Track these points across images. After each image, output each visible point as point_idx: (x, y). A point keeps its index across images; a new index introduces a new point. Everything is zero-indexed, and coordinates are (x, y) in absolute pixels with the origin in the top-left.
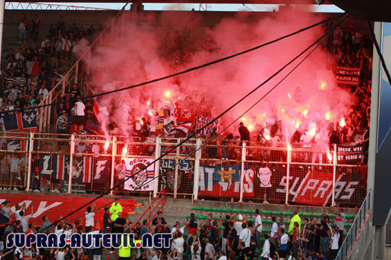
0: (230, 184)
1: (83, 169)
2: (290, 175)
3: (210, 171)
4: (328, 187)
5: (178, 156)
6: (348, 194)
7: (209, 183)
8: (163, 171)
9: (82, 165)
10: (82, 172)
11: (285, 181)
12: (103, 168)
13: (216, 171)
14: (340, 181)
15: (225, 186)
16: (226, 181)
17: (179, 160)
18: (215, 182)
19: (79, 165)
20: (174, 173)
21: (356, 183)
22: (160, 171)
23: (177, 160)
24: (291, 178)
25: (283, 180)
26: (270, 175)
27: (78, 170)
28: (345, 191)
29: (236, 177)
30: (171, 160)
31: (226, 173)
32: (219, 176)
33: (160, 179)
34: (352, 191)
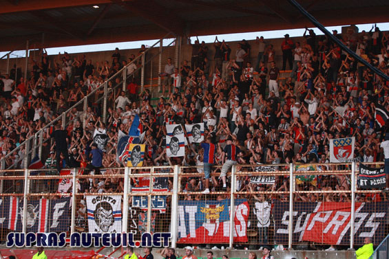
0: (218, 225)
1: (38, 215)
2: (294, 210)
3: (192, 210)
4: (345, 219)
5: (151, 191)
6: (369, 229)
7: (190, 225)
8: (133, 212)
9: (38, 210)
10: (37, 220)
11: (288, 218)
12: (61, 212)
13: (199, 209)
14: (361, 212)
15: (211, 229)
16: (213, 221)
17: (152, 196)
18: (199, 224)
19: (34, 210)
20: (146, 215)
21: (382, 215)
22: (129, 211)
23: (150, 196)
24: (296, 213)
25: (285, 216)
26: (269, 210)
27: (32, 216)
28: (367, 226)
29: (224, 216)
30: (143, 196)
31: (212, 211)
32: (204, 215)
33: (130, 222)
34: (375, 226)
